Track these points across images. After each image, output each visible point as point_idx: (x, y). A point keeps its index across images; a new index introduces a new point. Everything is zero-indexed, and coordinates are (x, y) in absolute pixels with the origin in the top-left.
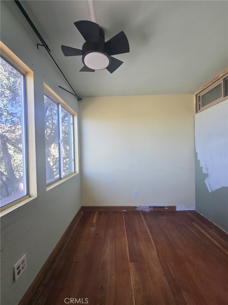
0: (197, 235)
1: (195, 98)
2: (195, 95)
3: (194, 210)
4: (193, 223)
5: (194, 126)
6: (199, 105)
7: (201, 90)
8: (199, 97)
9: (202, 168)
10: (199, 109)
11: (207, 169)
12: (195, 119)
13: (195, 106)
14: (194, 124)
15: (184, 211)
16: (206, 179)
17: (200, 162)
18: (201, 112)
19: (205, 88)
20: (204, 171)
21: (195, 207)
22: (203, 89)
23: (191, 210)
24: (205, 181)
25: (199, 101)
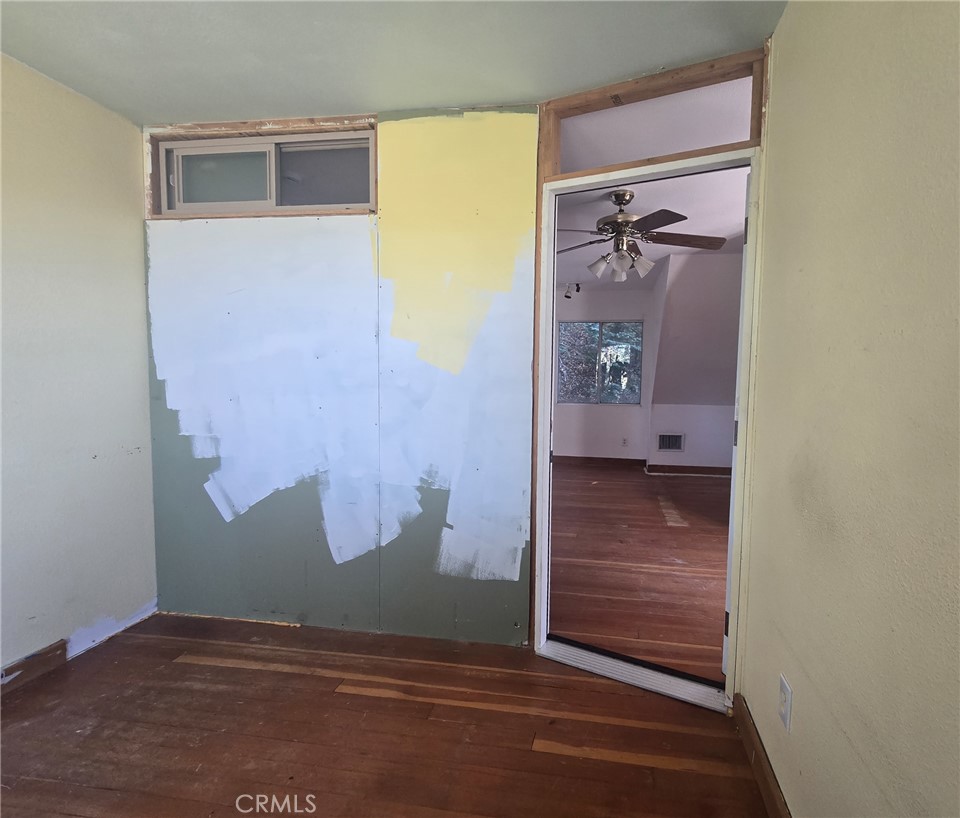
0: (221, 687)
1: (147, 147)
2: (146, 136)
3: (150, 614)
4: (180, 660)
5: (147, 267)
6: (169, 187)
7: (182, 132)
8: (169, 152)
9: (188, 440)
10: (170, 206)
11: (216, 441)
12: (150, 240)
13: (148, 182)
14: (147, 260)
15: (111, 639)
16: (208, 480)
17: (182, 416)
18: (184, 222)
19: (200, 131)
20: (202, 450)
21: (155, 601)
22: (192, 132)
23: (138, 621)
24: (207, 486)
25: (169, 172)
